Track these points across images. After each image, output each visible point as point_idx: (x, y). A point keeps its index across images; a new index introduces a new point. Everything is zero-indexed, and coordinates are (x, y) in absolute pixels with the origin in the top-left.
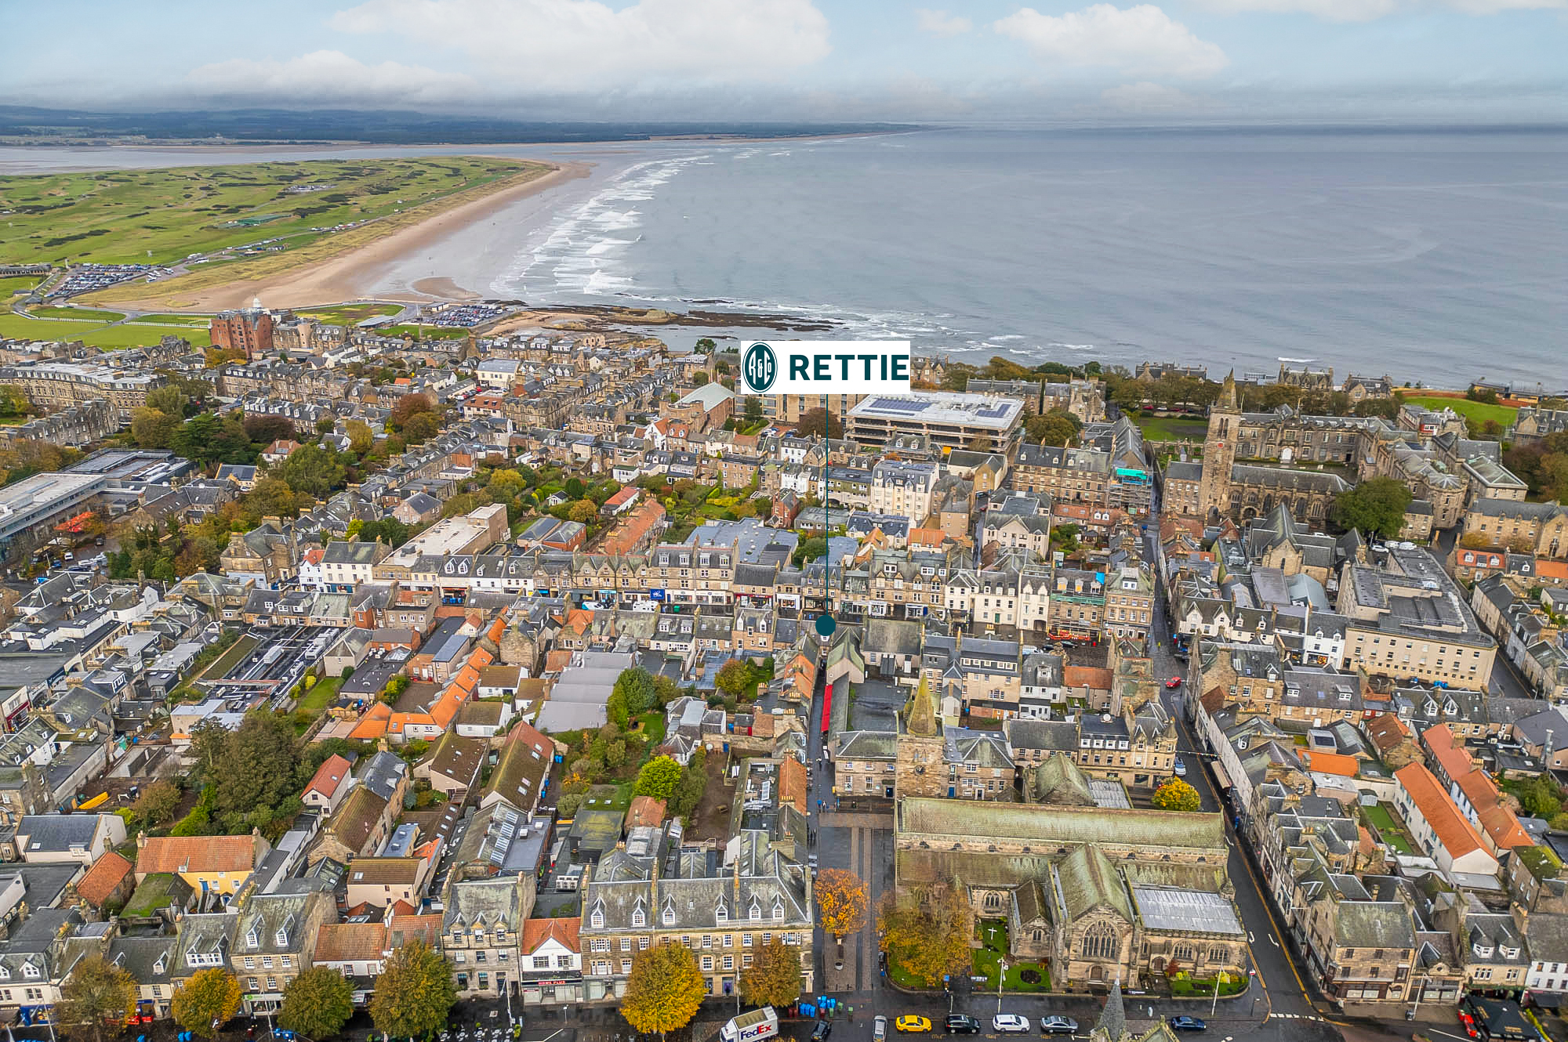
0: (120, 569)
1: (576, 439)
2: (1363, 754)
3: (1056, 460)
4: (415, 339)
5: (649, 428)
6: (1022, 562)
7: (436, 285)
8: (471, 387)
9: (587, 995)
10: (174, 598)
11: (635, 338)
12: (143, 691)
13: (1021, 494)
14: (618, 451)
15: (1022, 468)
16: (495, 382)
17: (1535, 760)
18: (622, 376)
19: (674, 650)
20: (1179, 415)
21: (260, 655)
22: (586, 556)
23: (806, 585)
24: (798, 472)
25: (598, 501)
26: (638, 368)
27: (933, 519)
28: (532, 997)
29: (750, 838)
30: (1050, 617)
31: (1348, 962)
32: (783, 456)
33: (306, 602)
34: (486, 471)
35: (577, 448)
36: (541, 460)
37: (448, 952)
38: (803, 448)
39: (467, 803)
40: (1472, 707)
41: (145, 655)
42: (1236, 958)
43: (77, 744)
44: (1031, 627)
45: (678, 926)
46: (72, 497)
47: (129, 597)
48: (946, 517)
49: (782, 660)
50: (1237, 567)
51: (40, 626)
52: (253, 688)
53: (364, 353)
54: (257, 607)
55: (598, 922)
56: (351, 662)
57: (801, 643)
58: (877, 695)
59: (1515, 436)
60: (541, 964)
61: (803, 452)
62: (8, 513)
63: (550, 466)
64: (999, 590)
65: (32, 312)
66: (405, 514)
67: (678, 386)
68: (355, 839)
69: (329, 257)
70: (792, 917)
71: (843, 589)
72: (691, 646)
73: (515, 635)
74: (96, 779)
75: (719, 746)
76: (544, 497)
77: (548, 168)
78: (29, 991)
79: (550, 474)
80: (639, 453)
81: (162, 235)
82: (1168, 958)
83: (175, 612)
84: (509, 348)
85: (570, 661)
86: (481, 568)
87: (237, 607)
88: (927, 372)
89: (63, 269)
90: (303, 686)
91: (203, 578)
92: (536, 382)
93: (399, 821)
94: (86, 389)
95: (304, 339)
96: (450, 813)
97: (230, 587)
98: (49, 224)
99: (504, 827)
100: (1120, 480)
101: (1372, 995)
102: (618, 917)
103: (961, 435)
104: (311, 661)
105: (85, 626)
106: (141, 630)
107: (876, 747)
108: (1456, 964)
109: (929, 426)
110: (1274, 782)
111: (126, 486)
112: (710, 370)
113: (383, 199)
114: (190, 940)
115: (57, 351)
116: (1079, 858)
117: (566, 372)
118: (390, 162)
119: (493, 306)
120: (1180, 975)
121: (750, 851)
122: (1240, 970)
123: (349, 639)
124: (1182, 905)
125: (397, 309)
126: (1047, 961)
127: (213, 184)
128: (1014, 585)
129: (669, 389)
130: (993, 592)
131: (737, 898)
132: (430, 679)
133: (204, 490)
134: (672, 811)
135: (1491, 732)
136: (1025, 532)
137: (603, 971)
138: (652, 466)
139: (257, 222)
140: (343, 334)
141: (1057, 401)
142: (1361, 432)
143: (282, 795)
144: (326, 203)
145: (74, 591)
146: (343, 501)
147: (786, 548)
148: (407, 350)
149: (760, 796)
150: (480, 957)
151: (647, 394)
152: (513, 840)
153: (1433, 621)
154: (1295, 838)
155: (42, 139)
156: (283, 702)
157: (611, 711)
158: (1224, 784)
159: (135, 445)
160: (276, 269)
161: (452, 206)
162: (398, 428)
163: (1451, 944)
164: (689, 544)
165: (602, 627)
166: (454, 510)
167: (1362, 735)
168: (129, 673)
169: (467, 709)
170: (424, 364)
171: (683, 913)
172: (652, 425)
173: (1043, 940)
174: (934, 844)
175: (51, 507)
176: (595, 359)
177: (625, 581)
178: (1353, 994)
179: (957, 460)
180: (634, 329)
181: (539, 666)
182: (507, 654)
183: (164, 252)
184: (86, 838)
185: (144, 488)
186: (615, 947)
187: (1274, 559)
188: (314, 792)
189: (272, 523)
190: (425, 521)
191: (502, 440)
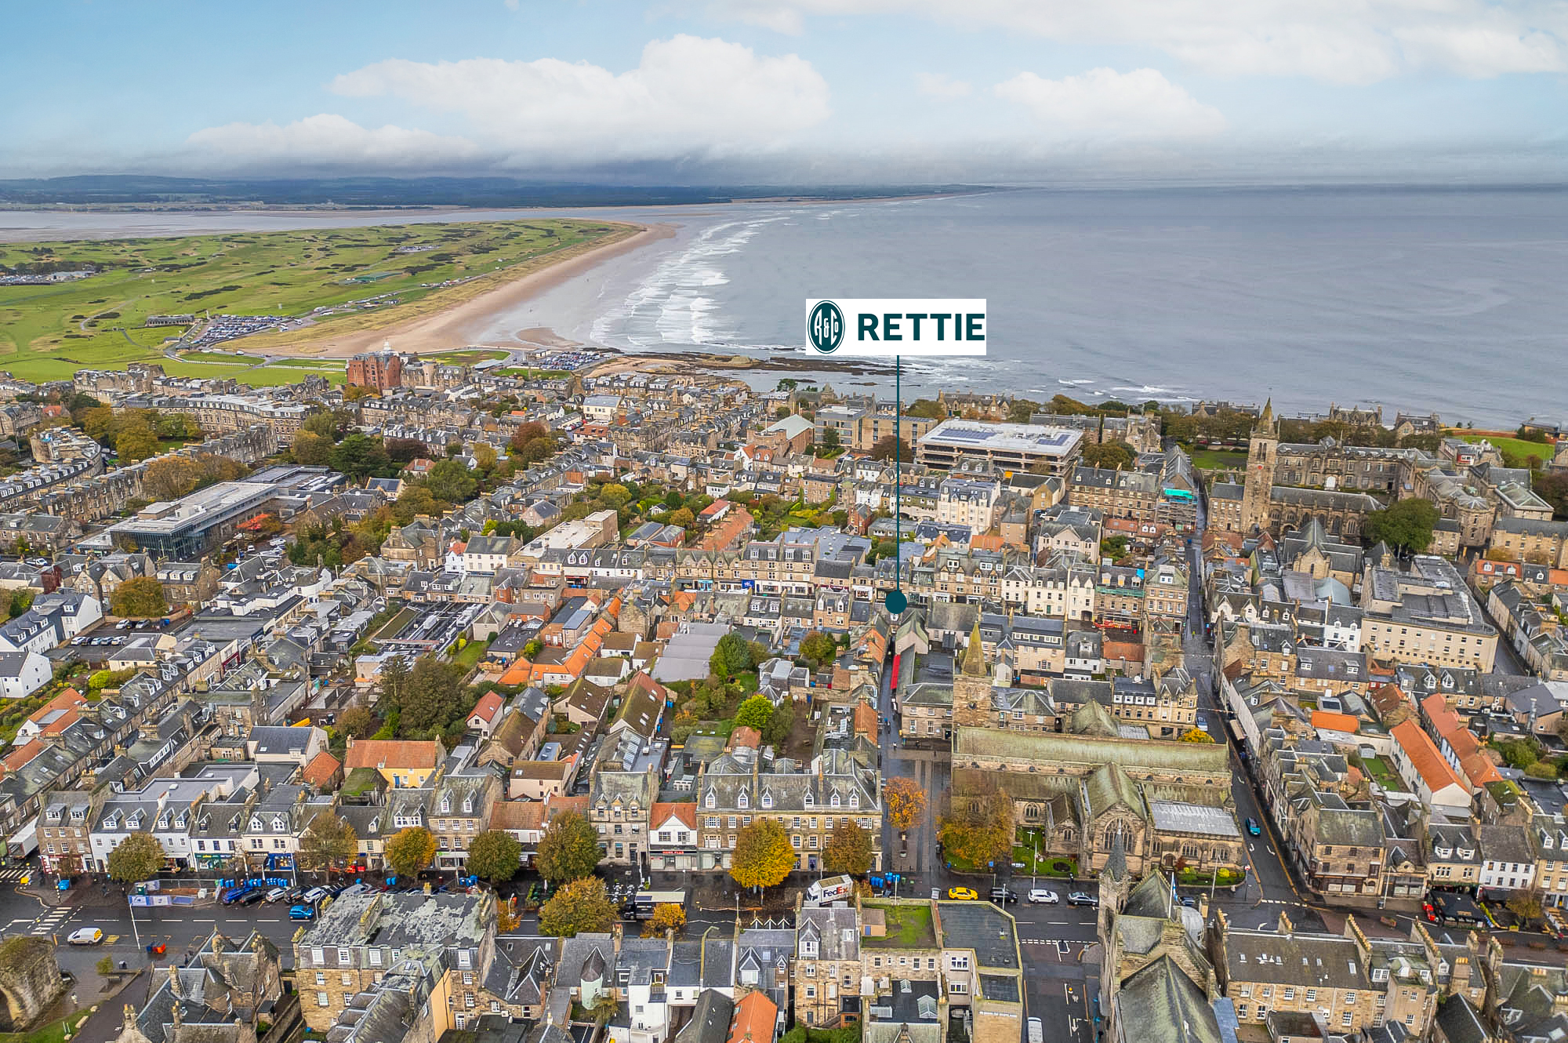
0: (297, 556)
1: (673, 460)
2: (1365, 717)
3: (1108, 481)
4: (526, 379)
5: (737, 453)
6: (1071, 562)
7: (539, 334)
8: (577, 420)
9: (700, 865)
10: (349, 576)
11: (724, 381)
12: (329, 646)
13: (1074, 509)
14: (711, 471)
15: (1077, 488)
16: (598, 415)
17: (1522, 726)
18: (712, 410)
19: (764, 626)
20: (1232, 448)
21: (420, 623)
22: (687, 550)
23: (878, 578)
24: (871, 489)
25: (695, 510)
26: (726, 404)
27: (994, 529)
28: (657, 864)
29: (831, 754)
30: (1096, 608)
31: (1327, 859)
32: (858, 475)
33: (455, 582)
34: (595, 487)
35: (674, 468)
36: (643, 479)
37: (593, 824)
38: (876, 470)
39: (597, 732)
40: (1471, 681)
41: (331, 619)
42: (1234, 857)
43: (284, 681)
44: (1078, 617)
45: (773, 809)
46: (251, 501)
47: (311, 576)
48: (1005, 528)
49: (856, 634)
50: (1271, 571)
51: (241, 596)
52: (417, 646)
53: (481, 391)
54: (414, 586)
55: (711, 802)
56: (495, 628)
57: (874, 620)
58: (938, 664)
59: (1551, 467)
60: (665, 839)
61: (877, 474)
62: (202, 511)
63: (651, 483)
64: (1050, 584)
65: (181, 356)
66: (531, 518)
67: (763, 420)
68: (515, 748)
69: (440, 309)
70: (866, 806)
71: (911, 582)
72: (778, 623)
73: (631, 608)
74: (299, 709)
75: (804, 697)
76: (647, 508)
77: (636, 229)
78: (276, 841)
79: (652, 490)
80: (730, 473)
81: (289, 291)
82: (1177, 855)
83: (350, 587)
84: (611, 386)
85: (677, 629)
86: (599, 560)
87: (398, 586)
88: (994, 409)
89: (205, 320)
90: (457, 645)
91: (370, 561)
92: (637, 414)
93: (543, 741)
94: (248, 417)
95: (427, 378)
96: (586, 737)
97: (392, 569)
98: (187, 280)
99: (630, 746)
100: (1167, 499)
101: (1350, 889)
102: (726, 801)
103: (1023, 461)
104: (461, 628)
105: (276, 598)
106: (325, 599)
107: (937, 696)
108: (1420, 863)
109: (993, 452)
110: (1279, 728)
111: (292, 494)
112: (792, 405)
113: (485, 258)
114: (396, 807)
115: (214, 388)
116: (1103, 776)
117: (663, 406)
118: (489, 225)
119: (591, 353)
120: (1187, 870)
121: (831, 763)
122: (1238, 868)
123: (493, 610)
124: (1190, 815)
125: (503, 355)
126: (1076, 857)
127: (330, 245)
128: (1064, 580)
129: (755, 421)
130: (1045, 585)
131: (821, 788)
132: (560, 645)
133: (360, 497)
134: (766, 740)
135: (1486, 704)
136: (1077, 539)
137: (714, 844)
138: (740, 483)
139: (372, 279)
140: (463, 375)
141: (1115, 434)
142: (1401, 461)
143: (452, 719)
144: (433, 262)
145: (265, 571)
146: (478, 506)
147: (861, 549)
148: (519, 388)
149: (838, 729)
150: (618, 829)
151: (735, 425)
152: (637, 756)
153: (1443, 613)
154: (1291, 768)
155: (170, 205)
156: (442, 657)
157: (713, 665)
158: (1239, 736)
159: (295, 463)
160: (393, 321)
161: (548, 264)
162: (517, 451)
163: (1418, 849)
164: (776, 542)
165: (703, 606)
166: (569, 516)
167: (1368, 704)
168: (320, 631)
169: (594, 663)
170: (535, 400)
171: (777, 799)
172: (741, 450)
173: (1073, 839)
174: (983, 765)
175: (235, 509)
176: (687, 396)
177: (721, 572)
178: (1334, 888)
179: (1017, 481)
180: (720, 373)
181: (651, 635)
182: (625, 626)
183: (292, 305)
184: (302, 744)
185: (308, 496)
186: (724, 824)
187: (1304, 564)
188: (476, 717)
189: (422, 520)
190: (547, 524)
191: (608, 461)
